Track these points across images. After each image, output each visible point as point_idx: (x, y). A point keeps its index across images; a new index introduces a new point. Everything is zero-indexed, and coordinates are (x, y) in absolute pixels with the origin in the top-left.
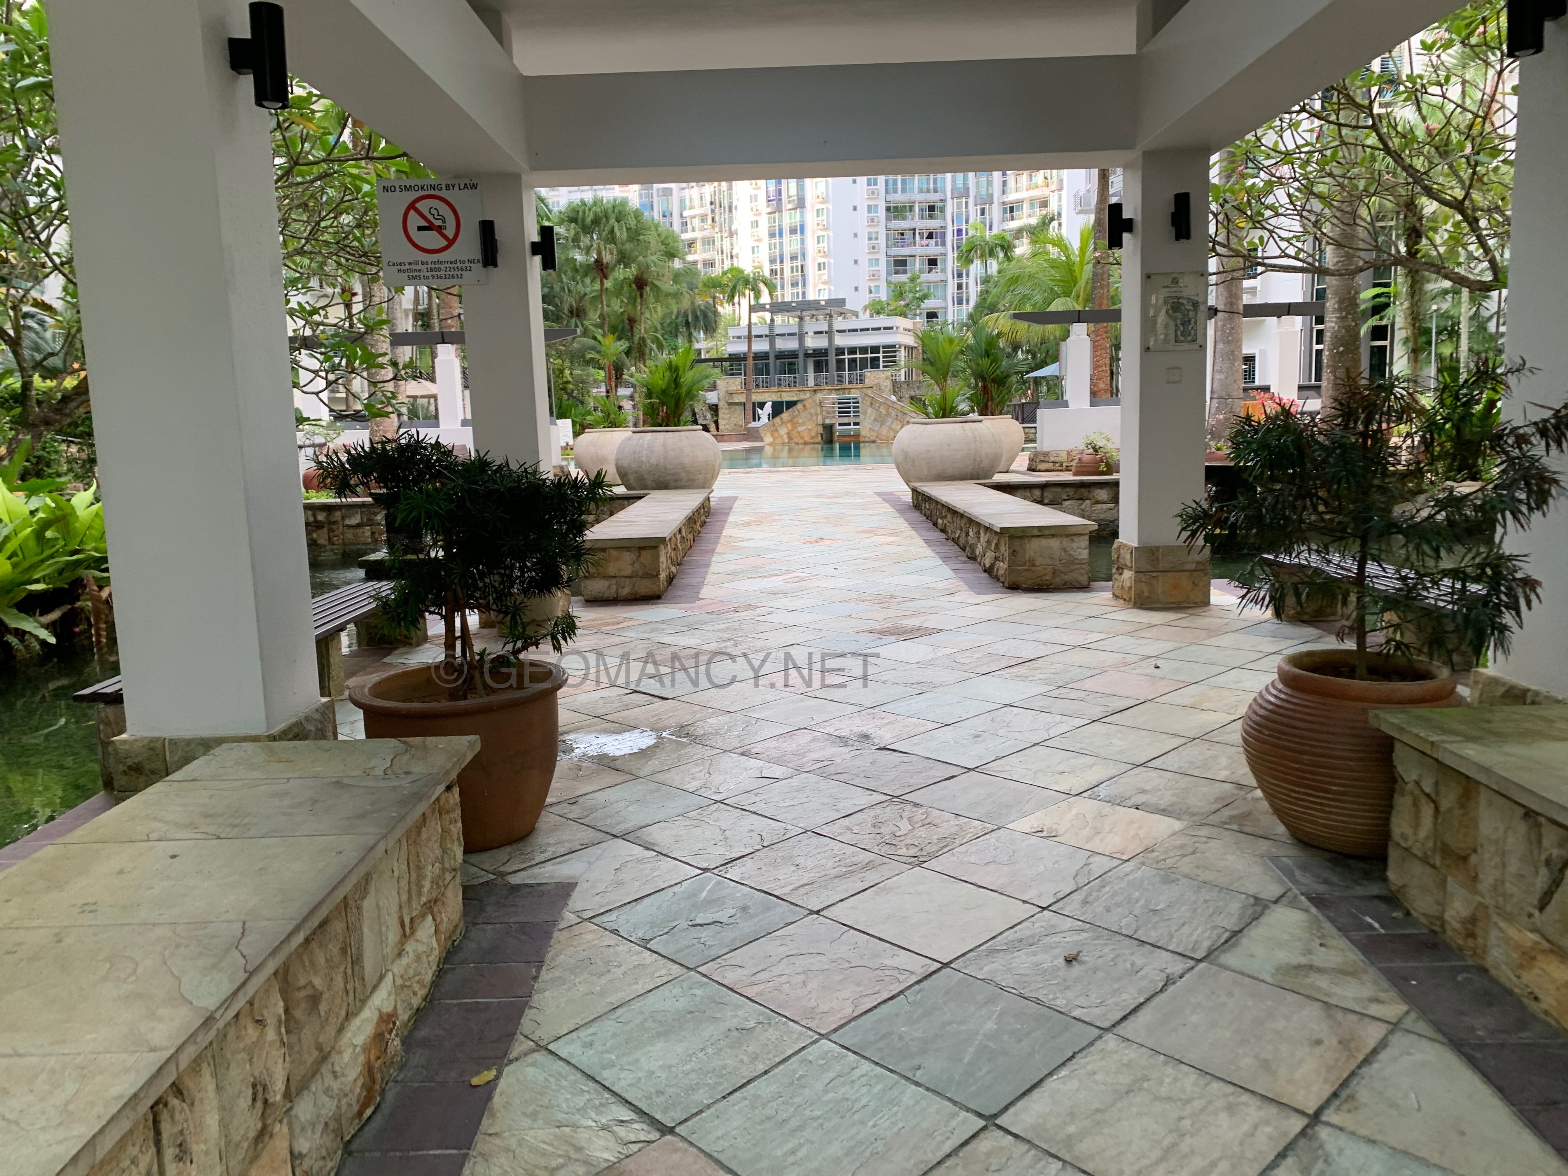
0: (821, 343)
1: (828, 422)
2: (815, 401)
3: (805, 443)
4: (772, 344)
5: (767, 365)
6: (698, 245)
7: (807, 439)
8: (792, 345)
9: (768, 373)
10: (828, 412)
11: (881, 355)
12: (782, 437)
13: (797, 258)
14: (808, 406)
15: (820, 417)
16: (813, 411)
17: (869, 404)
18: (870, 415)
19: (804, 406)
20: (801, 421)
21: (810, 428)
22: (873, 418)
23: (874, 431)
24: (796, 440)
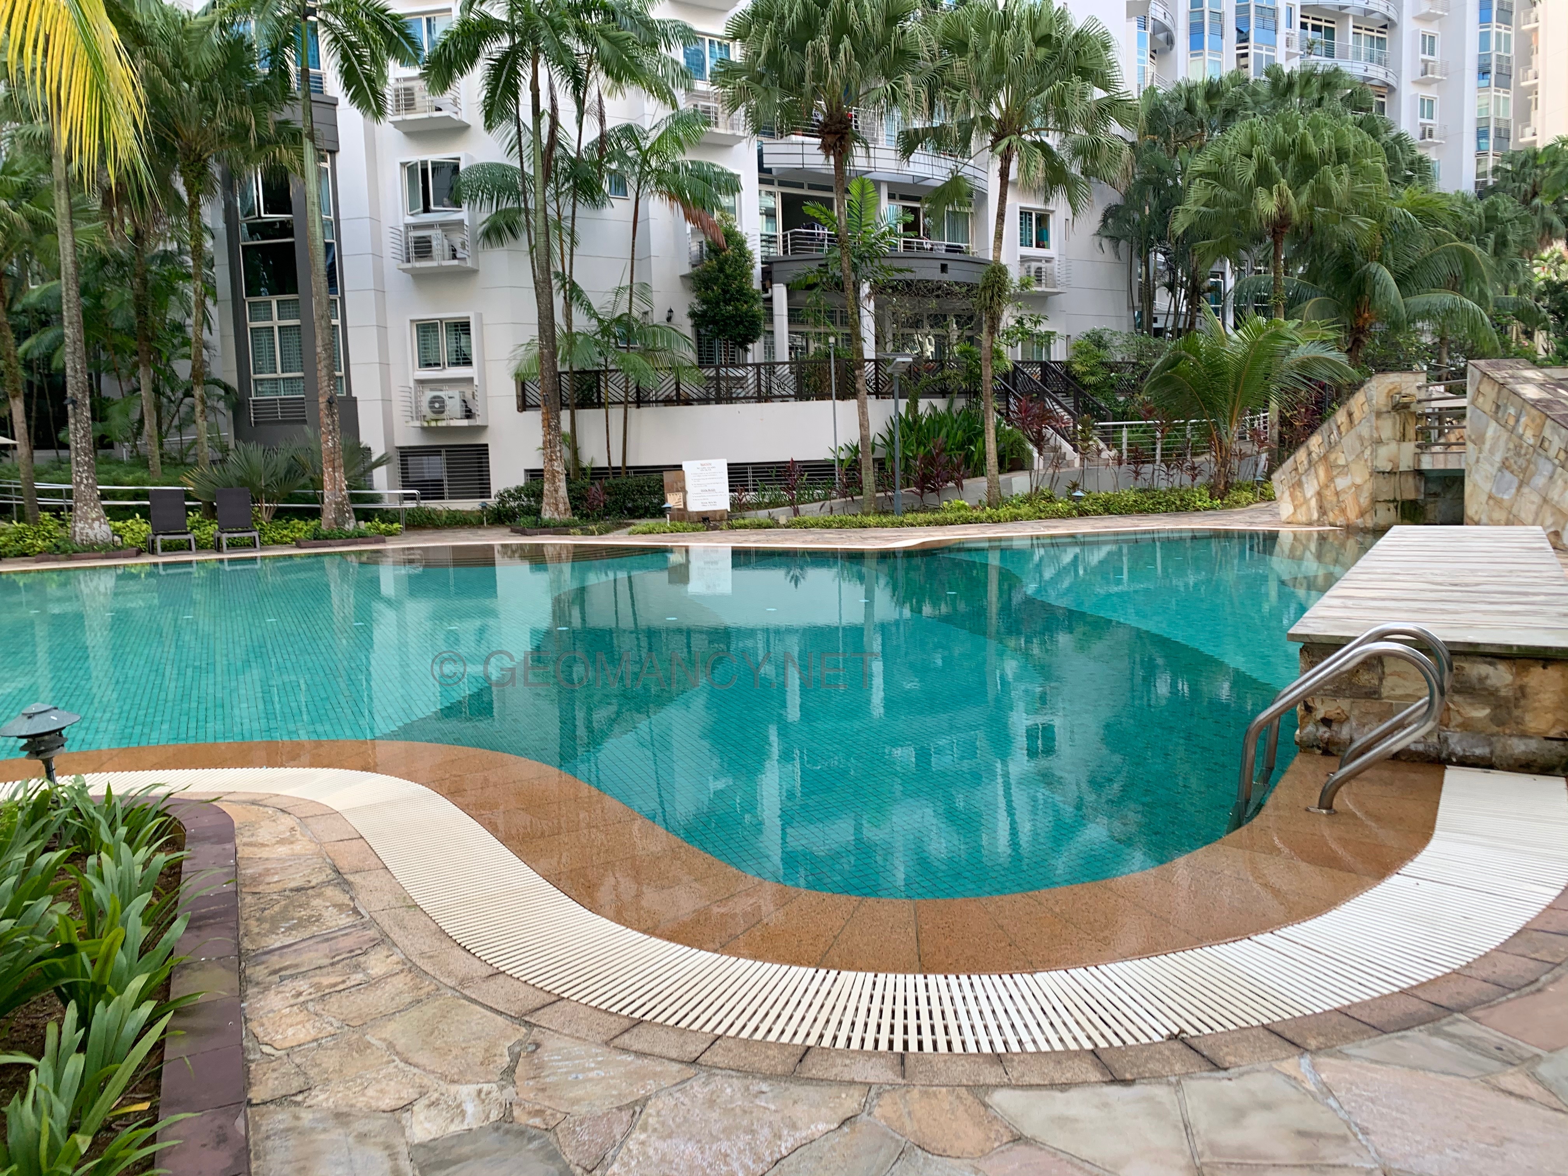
3: (1348, 529)
7: (1352, 514)
16: (1365, 431)
17: (1489, 407)
18: (1492, 452)
19: (1350, 415)
20: (1341, 461)
21: (1359, 481)
22: (1498, 458)
23: (1499, 502)
24: (1331, 517)
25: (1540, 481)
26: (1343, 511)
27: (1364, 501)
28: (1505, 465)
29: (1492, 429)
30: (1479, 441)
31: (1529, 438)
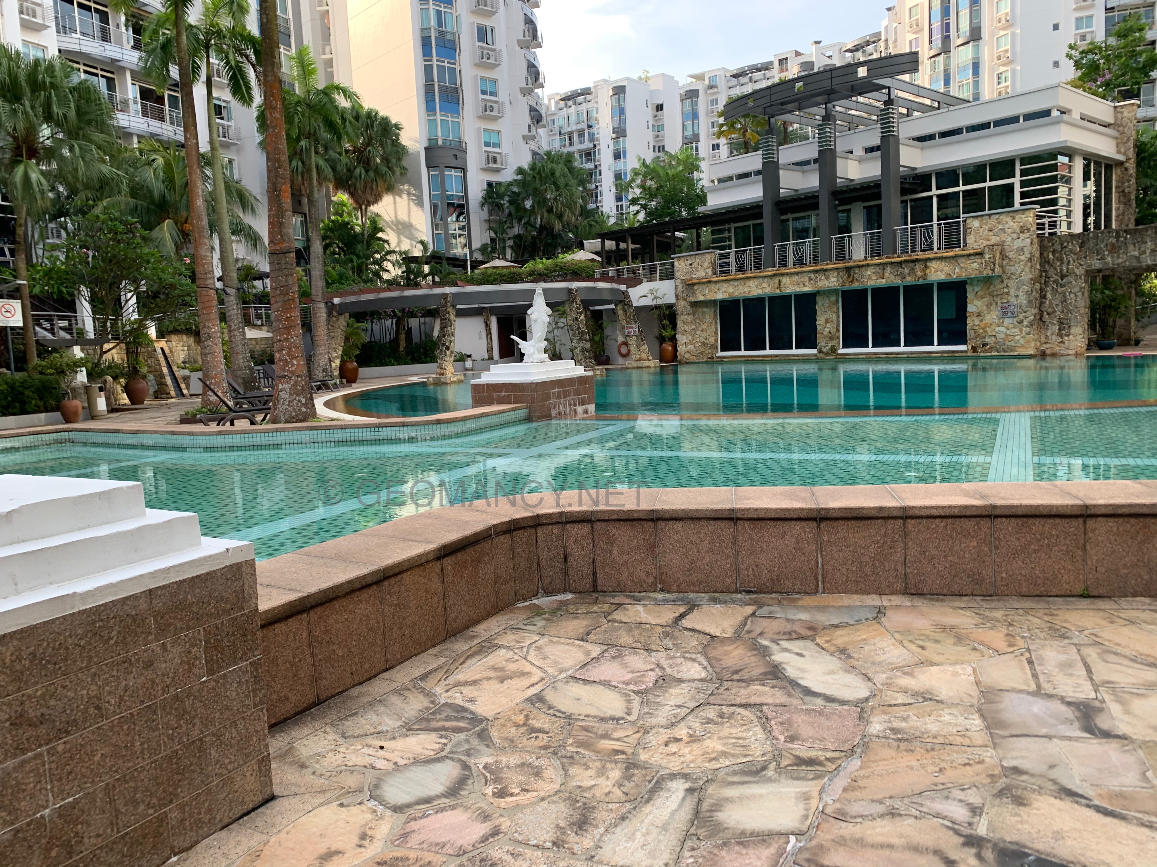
5: (759, 227)
8: (808, 182)
9: (759, 242)
11: (1016, 181)
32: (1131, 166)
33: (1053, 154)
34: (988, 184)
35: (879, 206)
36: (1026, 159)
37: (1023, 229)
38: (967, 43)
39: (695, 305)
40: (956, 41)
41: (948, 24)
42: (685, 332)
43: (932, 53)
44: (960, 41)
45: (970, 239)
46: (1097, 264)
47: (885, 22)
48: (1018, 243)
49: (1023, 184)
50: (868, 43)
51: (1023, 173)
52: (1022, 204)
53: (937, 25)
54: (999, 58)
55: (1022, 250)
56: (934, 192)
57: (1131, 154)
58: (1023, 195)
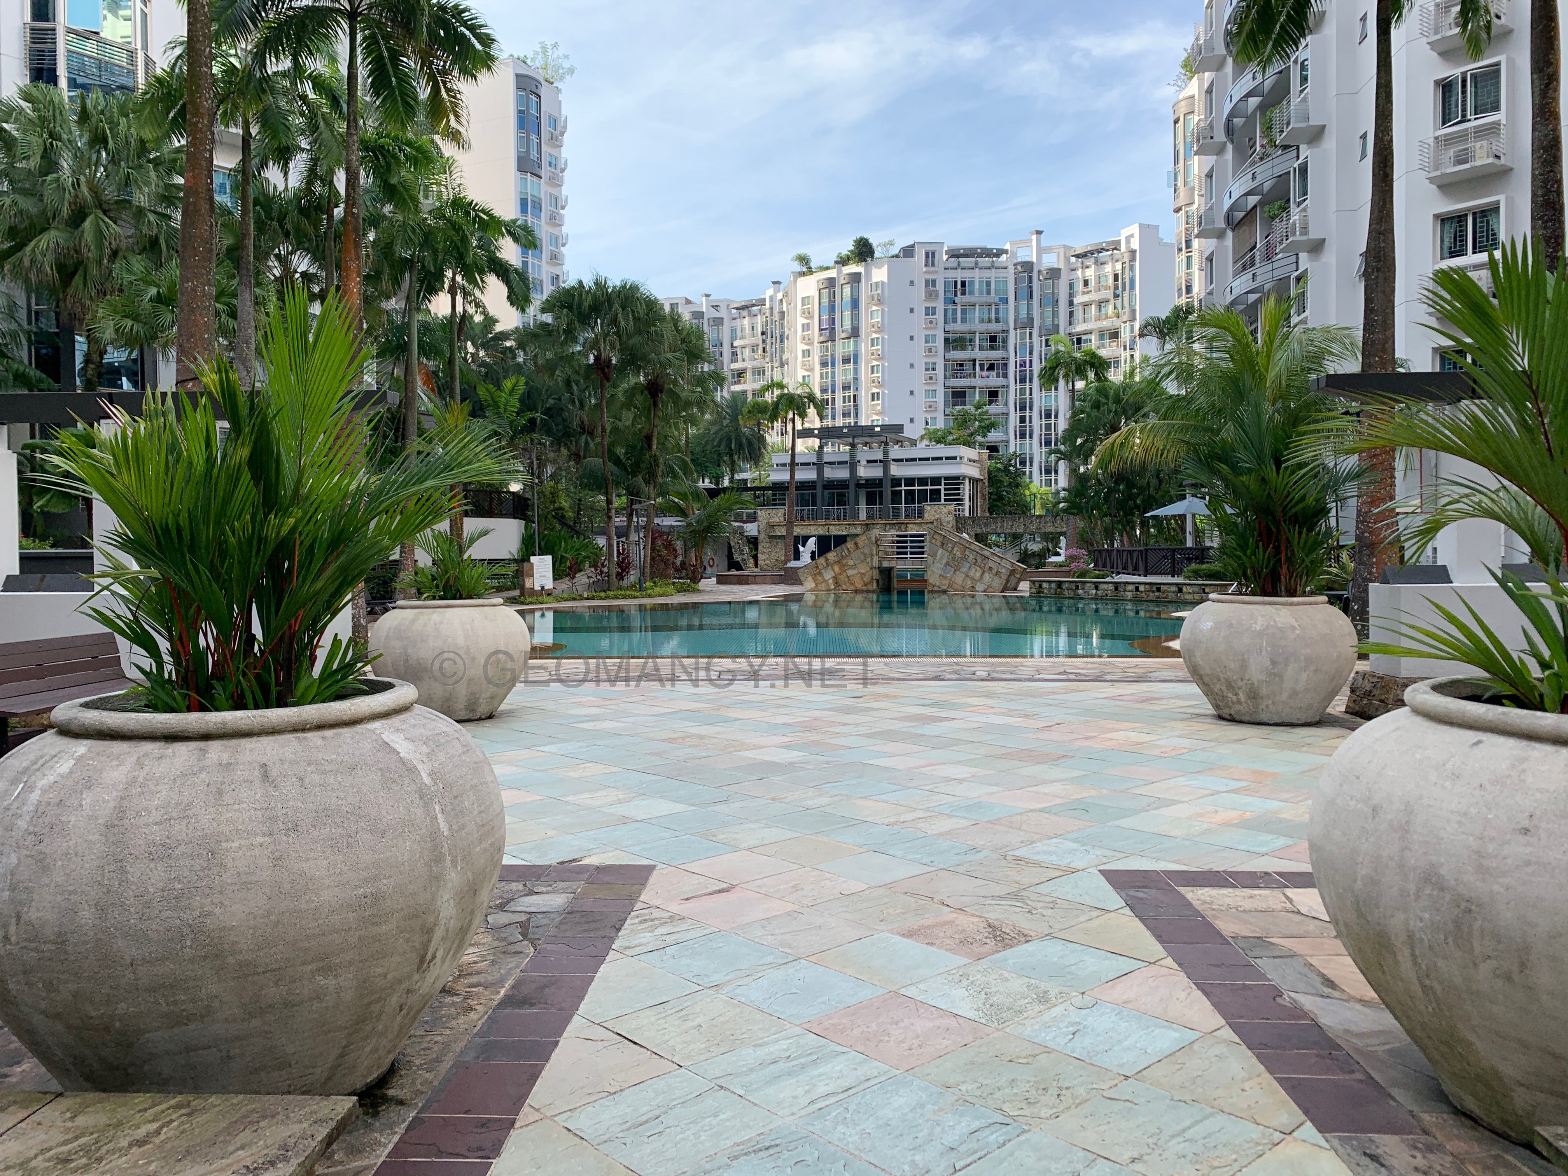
0: (876, 472)
1: (885, 564)
2: (869, 539)
3: (857, 591)
4: (820, 472)
5: (814, 496)
6: (749, 375)
7: (859, 585)
8: (843, 474)
9: (814, 505)
10: (886, 553)
11: (942, 487)
12: (826, 581)
13: (849, 388)
14: (861, 544)
15: (876, 559)
16: (867, 551)
17: (939, 544)
18: (941, 559)
19: (856, 544)
20: (851, 563)
21: (863, 571)
22: (944, 561)
23: (945, 578)
24: (844, 587)
25: (964, 570)
26: (853, 584)
27: (867, 579)
28: (947, 564)
29: (940, 551)
30: (934, 555)
31: (959, 554)
32: (986, 481)
33: (957, 478)
34: (929, 487)
35: (881, 493)
36: (946, 478)
37: (949, 513)
38: (849, 338)
39: (771, 537)
40: (840, 335)
41: (834, 319)
42: (763, 553)
43: (822, 339)
44: (843, 335)
45: (926, 515)
46: (979, 531)
47: (770, 292)
48: (947, 519)
49: (945, 489)
50: (753, 305)
51: (945, 484)
52: (945, 500)
53: (825, 317)
54: (873, 354)
55: (948, 522)
56: (903, 488)
57: (986, 476)
58: (945, 495)
